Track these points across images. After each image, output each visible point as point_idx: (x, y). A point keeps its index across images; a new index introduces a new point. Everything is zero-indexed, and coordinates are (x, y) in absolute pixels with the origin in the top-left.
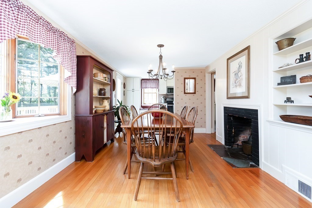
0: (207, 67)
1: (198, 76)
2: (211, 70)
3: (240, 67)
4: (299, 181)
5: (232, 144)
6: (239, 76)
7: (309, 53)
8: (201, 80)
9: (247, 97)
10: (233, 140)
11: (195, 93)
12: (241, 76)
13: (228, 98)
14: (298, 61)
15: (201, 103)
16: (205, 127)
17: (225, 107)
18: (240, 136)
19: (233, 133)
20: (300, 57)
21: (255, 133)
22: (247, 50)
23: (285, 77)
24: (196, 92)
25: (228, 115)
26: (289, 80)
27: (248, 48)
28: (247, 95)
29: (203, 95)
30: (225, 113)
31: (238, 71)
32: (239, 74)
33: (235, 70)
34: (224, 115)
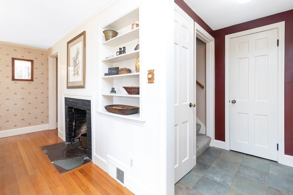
0: (50, 50)
1: (37, 58)
2: (54, 53)
3: (78, 53)
4: (117, 168)
5: (73, 139)
6: (77, 63)
7: (125, 47)
8: (42, 64)
9: (82, 87)
10: (73, 134)
11: (32, 80)
12: (78, 63)
13: (68, 87)
14: (118, 53)
15: (42, 93)
16: (48, 122)
17: (66, 98)
18: (82, 128)
19: (74, 127)
20: (120, 50)
21: (89, 125)
22: (83, 35)
23: (112, 68)
24: (34, 79)
25: (69, 107)
26: (114, 72)
27: (83, 34)
28: (83, 85)
29: (45, 83)
30: (66, 104)
31: (76, 57)
32: (77, 61)
33: (74, 57)
34: (65, 107)
